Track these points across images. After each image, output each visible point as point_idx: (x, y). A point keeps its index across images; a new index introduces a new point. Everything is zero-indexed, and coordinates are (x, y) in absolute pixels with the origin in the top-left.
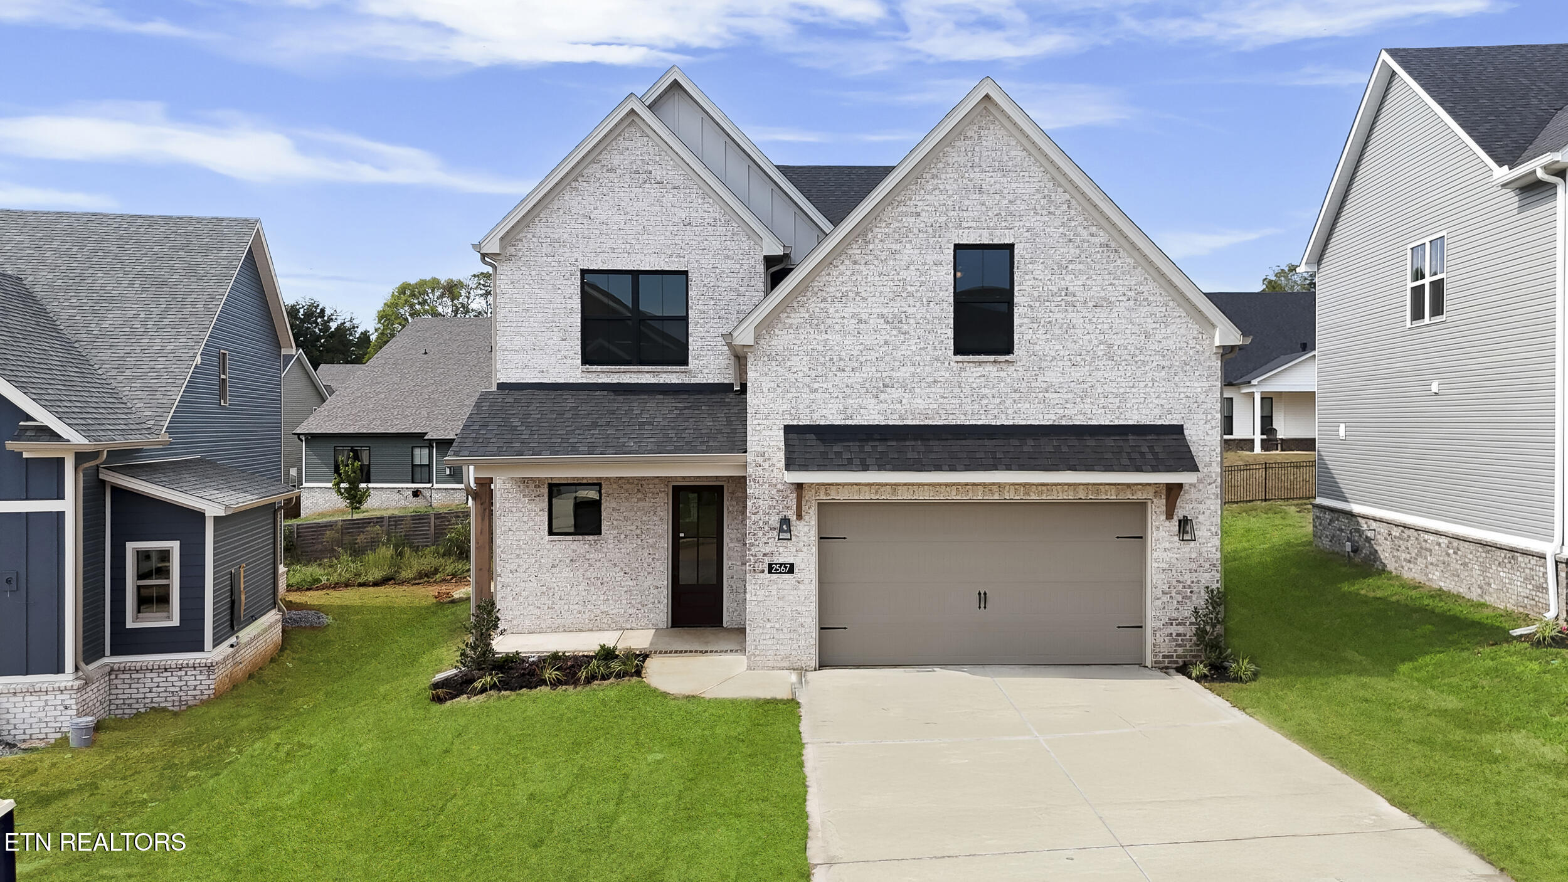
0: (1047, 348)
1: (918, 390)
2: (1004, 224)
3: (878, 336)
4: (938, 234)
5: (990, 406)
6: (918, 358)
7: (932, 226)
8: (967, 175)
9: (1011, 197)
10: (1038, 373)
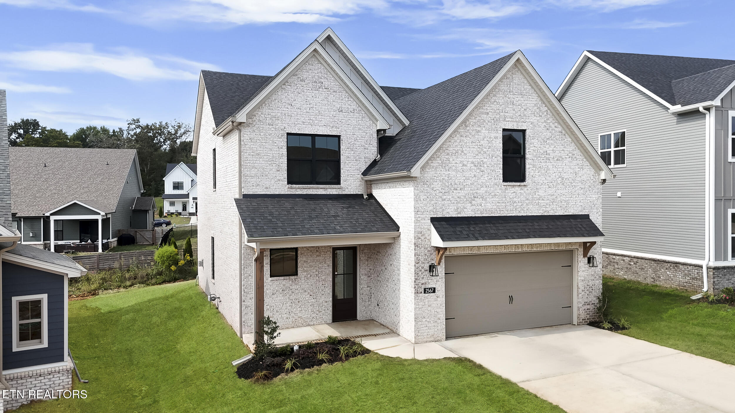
0: (539, 179)
1: (488, 199)
2: (522, 120)
3: (471, 173)
4: (496, 123)
5: (517, 207)
6: (488, 183)
7: (493, 119)
8: (507, 95)
9: (525, 107)
10: (536, 191)
